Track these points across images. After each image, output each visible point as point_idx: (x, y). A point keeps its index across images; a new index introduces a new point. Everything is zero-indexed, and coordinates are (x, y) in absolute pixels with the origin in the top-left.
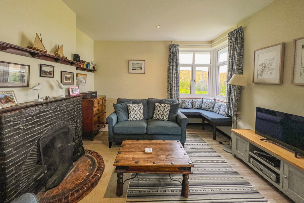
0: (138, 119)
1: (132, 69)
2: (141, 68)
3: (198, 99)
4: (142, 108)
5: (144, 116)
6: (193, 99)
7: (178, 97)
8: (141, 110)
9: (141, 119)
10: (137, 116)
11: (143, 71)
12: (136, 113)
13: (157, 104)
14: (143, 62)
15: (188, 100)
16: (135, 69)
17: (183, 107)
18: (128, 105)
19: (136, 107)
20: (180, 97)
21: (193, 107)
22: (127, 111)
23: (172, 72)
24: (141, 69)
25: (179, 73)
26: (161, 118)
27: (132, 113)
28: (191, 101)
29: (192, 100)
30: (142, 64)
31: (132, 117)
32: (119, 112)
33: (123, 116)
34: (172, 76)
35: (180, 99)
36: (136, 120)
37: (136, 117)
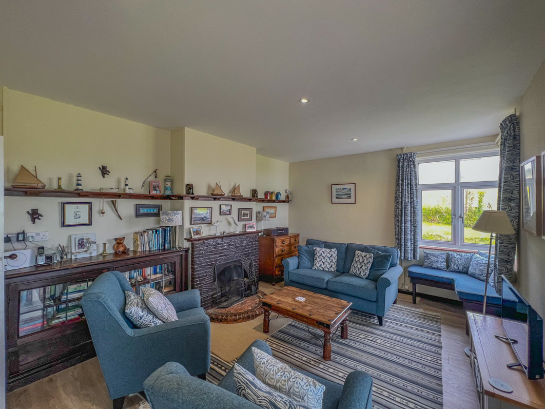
0: (327, 270)
1: (337, 198)
2: (349, 195)
3: (463, 254)
4: (334, 255)
5: (337, 266)
6: (450, 253)
7: (414, 245)
8: (332, 258)
9: (331, 271)
10: (325, 266)
11: (352, 200)
12: (323, 260)
13: (357, 252)
14: (352, 187)
15: (438, 253)
16: (340, 197)
17: (426, 265)
18: (315, 248)
19: (326, 253)
20: (419, 245)
21: (448, 266)
22: (312, 256)
23: (400, 201)
24: (350, 197)
25: (415, 202)
26: (358, 272)
27: (318, 260)
28: (445, 256)
29: (448, 254)
30: (350, 189)
31: (318, 265)
32: (301, 257)
33: (306, 262)
34: (400, 207)
35: (418, 249)
36: (323, 270)
37: (323, 266)
